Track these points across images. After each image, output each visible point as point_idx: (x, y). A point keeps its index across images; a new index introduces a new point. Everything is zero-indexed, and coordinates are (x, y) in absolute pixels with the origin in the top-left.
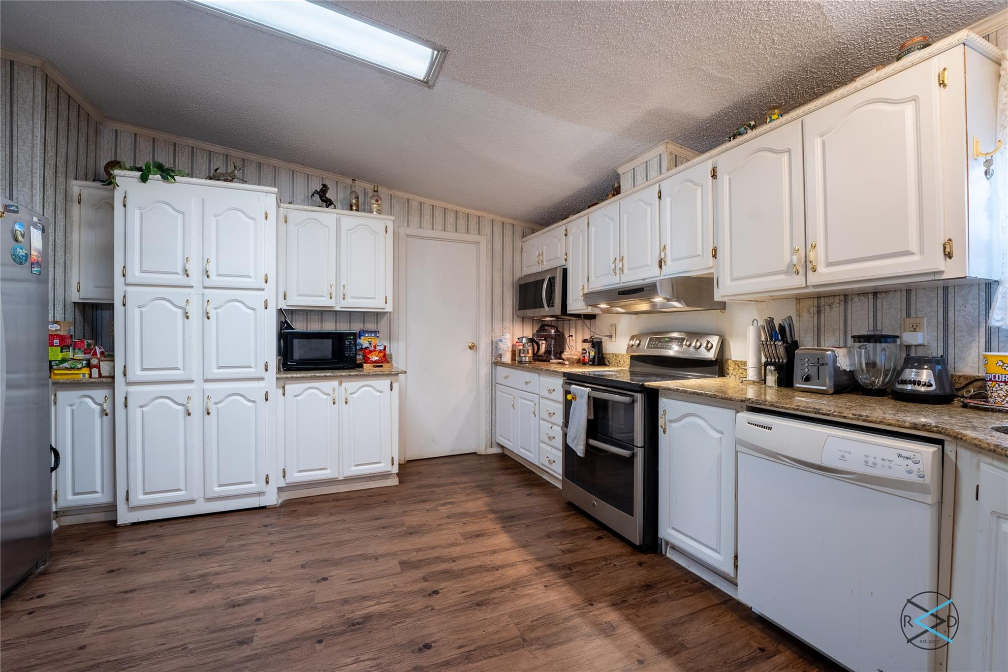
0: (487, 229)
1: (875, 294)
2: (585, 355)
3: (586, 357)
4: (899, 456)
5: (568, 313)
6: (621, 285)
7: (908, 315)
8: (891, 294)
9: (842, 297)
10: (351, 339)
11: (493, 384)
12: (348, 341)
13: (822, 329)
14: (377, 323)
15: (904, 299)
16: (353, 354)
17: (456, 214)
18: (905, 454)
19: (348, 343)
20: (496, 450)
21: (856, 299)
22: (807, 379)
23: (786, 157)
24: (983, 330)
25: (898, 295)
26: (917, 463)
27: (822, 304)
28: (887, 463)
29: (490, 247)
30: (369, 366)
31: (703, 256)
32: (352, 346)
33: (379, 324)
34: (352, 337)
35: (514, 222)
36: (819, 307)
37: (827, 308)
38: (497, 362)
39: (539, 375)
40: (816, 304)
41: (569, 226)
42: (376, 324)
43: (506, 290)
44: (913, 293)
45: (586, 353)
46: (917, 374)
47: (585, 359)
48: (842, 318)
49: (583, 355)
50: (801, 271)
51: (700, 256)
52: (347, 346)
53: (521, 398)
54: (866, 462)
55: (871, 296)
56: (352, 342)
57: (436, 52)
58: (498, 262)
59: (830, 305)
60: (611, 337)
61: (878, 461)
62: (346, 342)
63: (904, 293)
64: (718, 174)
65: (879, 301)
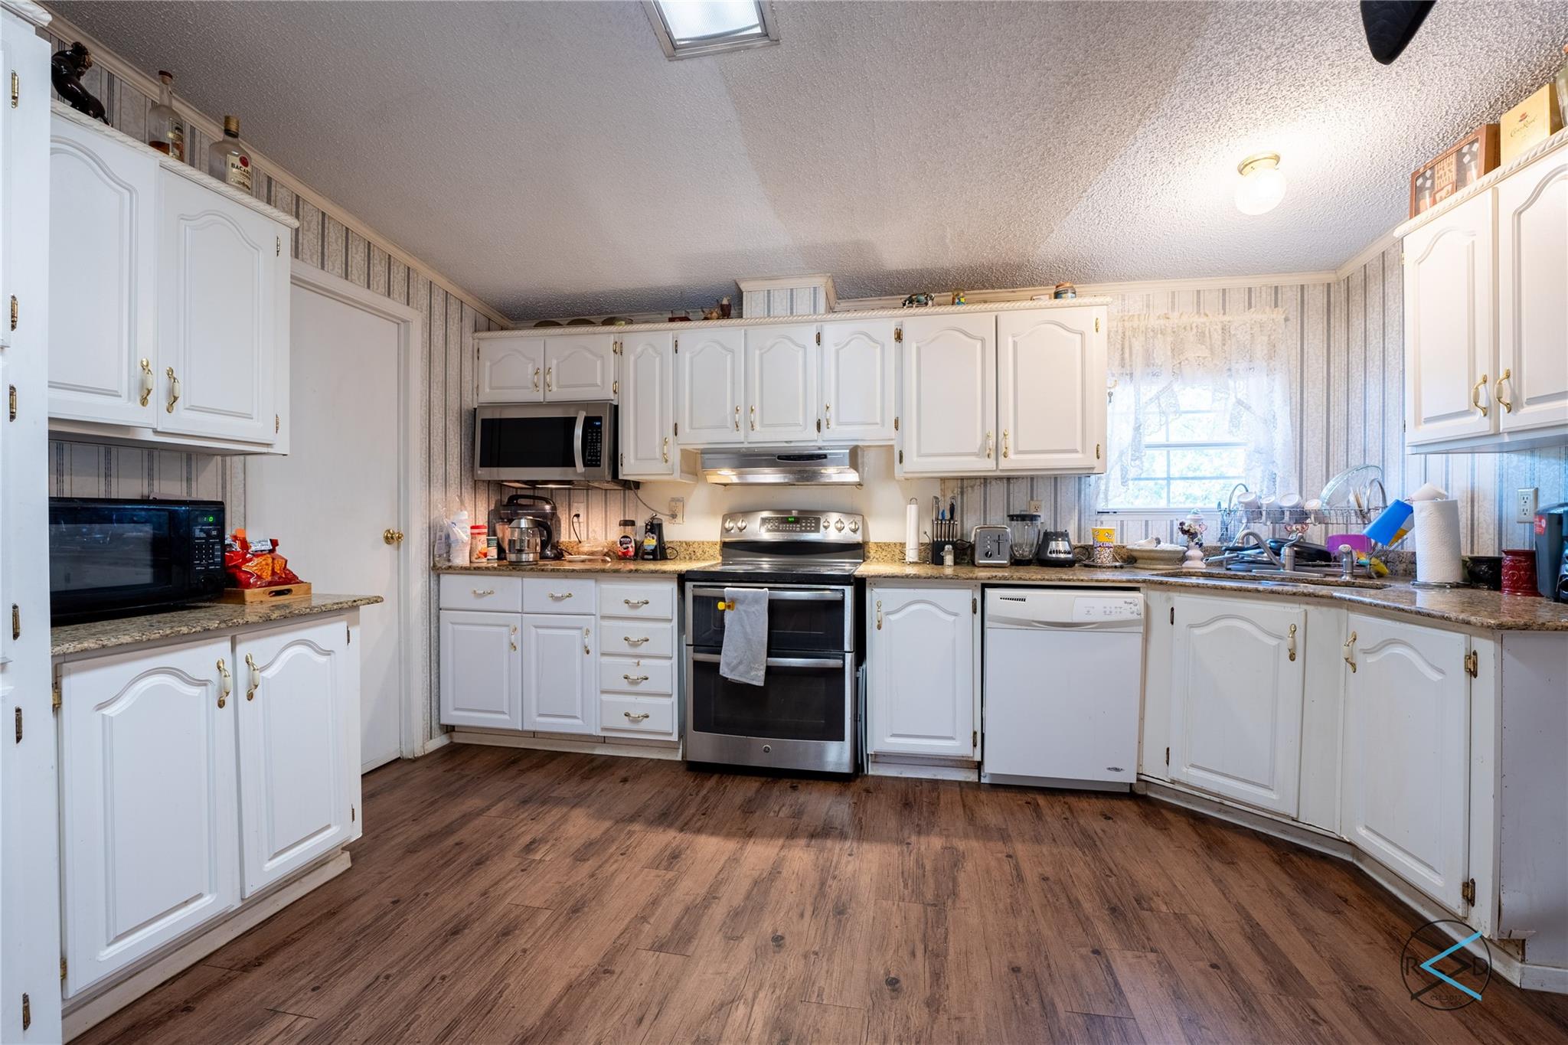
0: (421, 294)
1: (1009, 479)
2: (629, 546)
3: (631, 549)
4: (1126, 602)
5: (620, 477)
6: (746, 445)
7: (1032, 498)
8: (1020, 481)
9: (982, 481)
10: (210, 524)
11: (435, 611)
12: (201, 530)
13: (965, 509)
14: (189, 480)
15: (1029, 485)
16: (214, 564)
17: (369, 249)
18: (1128, 600)
19: (203, 535)
20: (440, 741)
21: (994, 482)
22: (987, 555)
23: (979, 345)
24: (1077, 511)
25: (1025, 480)
26: (1136, 605)
27: (965, 485)
28: (1119, 610)
29: (426, 335)
30: (259, 593)
31: (883, 425)
32: (214, 544)
33: (194, 484)
34: (211, 519)
35: (466, 298)
36: (962, 488)
37: (969, 489)
38: (439, 567)
39: (596, 581)
40: (959, 485)
41: (627, 339)
42: (184, 484)
43: (451, 427)
44: (1035, 480)
45: (631, 542)
46: (1057, 545)
47: (628, 552)
48: (982, 499)
49: (625, 546)
50: (993, 455)
51: (877, 424)
52: (200, 545)
53: (536, 627)
54: (1105, 612)
55: (1005, 481)
56: (214, 533)
57: (758, 30)
58: (438, 369)
59: (972, 487)
60: (674, 516)
61: (1113, 610)
62: (198, 533)
63: (1029, 480)
64: (905, 336)
65: (1011, 486)
